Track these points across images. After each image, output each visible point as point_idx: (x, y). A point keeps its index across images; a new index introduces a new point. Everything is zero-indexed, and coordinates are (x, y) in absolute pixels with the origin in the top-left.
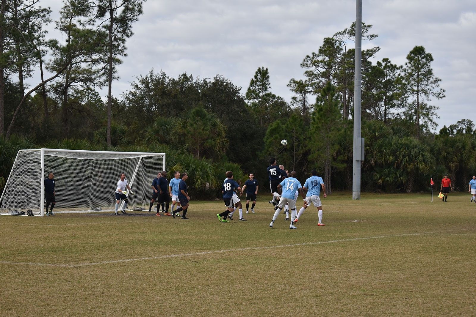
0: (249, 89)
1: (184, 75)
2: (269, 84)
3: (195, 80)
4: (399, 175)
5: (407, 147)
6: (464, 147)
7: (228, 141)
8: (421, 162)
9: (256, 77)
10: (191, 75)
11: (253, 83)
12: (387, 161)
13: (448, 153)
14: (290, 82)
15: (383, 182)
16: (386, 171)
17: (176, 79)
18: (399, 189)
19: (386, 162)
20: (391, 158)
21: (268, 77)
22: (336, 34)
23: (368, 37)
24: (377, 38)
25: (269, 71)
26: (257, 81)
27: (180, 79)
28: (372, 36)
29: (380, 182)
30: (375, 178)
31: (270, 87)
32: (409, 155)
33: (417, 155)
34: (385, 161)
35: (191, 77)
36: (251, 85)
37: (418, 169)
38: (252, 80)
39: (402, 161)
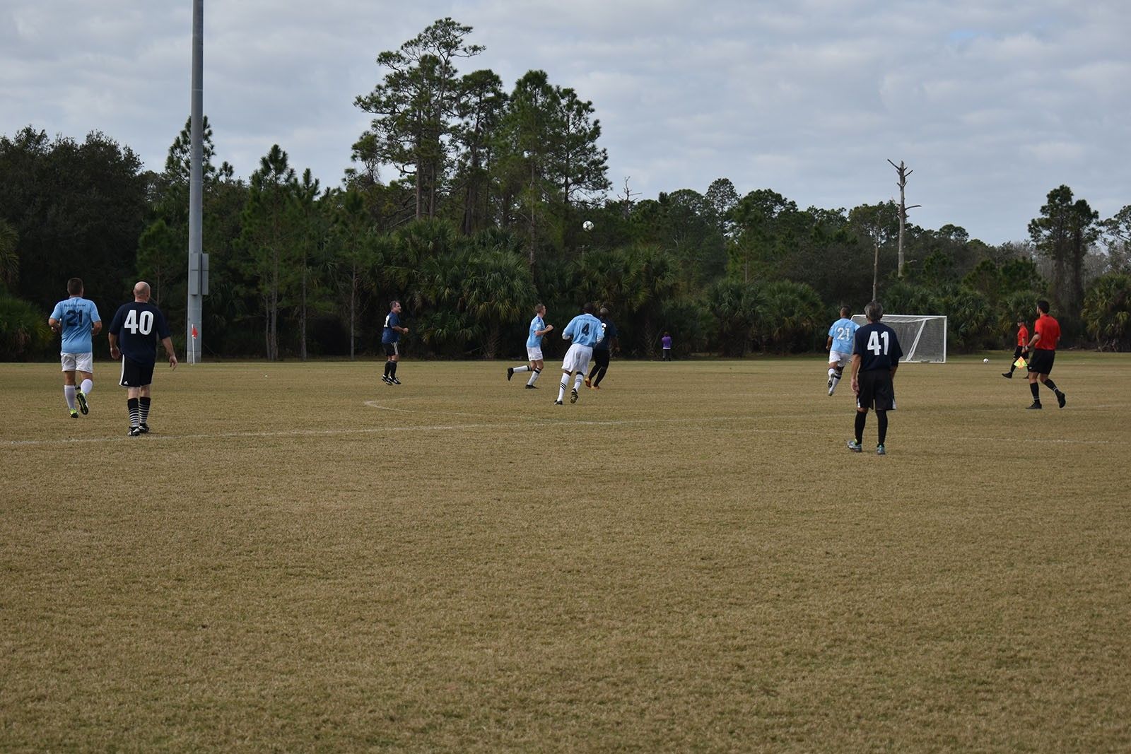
0: (169, 158)
1: (28, 131)
2: (212, 147)
3: (52, 139)
4: (461, 324)
5: (480, 270)
6: (627, 271)
7: (17, 257)
8: (502, 301)
9: (184, 133)
10: (43, 131)
11: (177, 145)
12: (441, 296)
13: (595, 283)
14: (362, 138)
15: (432, 338)
16: (439, 316)
17: (12, 140)
18: (470, 352)
19: (438, 300)
20: (447, 290)
21: (210, 133)
22: (406, 45)
23: (465, 50)
24: (483, 52)
25: (209, 122)
26: (186, 142)
27: (19, 141)
28: (475, 49)
29: (425, 338)
30: (419, 331)
31: (213, 154)
32: (482, 285)
33: (496, 285)
34: (436, 296)
35: (43, 136)
36: (172, 150)
37: (497, 313)
38: (178, 141)
39: (469, 297)
